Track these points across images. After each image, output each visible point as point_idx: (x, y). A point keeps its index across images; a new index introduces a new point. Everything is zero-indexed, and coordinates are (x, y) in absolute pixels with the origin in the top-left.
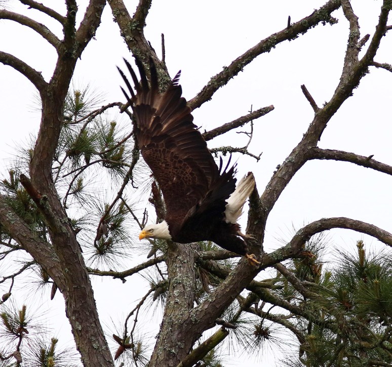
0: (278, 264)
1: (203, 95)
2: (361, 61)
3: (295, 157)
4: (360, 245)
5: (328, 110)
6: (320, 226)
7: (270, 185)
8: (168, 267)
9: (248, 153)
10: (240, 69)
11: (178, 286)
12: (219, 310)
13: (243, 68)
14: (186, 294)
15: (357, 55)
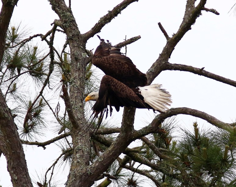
0: (143, 137)
1: (95, 29)
2: (197, 7)
3: (154, 69)
4: (195, 125)
5: (175, 38)
6: (170, 113)
8: (73, 139)
10: (119, 12)
11: (79, 151)
12: (105, 166)
13: (121, 12)
14: (84, 156)
15: (194, 3)
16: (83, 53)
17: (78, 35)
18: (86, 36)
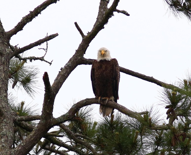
0: (61, 124)
1: (18, 27)
2: (109, 9)
3: (71, 63)
5: (90, 36)
6: (86, 103)
7: (56, 79)
9: (44, 60)
10: (39, 13)
11: (4, 136)
12: (27, 150)
13: (41, 12)
14: (8, 141)
15: (107, 5)
16: (7, 49)
17: (3, 33)
18: (10, 33)
